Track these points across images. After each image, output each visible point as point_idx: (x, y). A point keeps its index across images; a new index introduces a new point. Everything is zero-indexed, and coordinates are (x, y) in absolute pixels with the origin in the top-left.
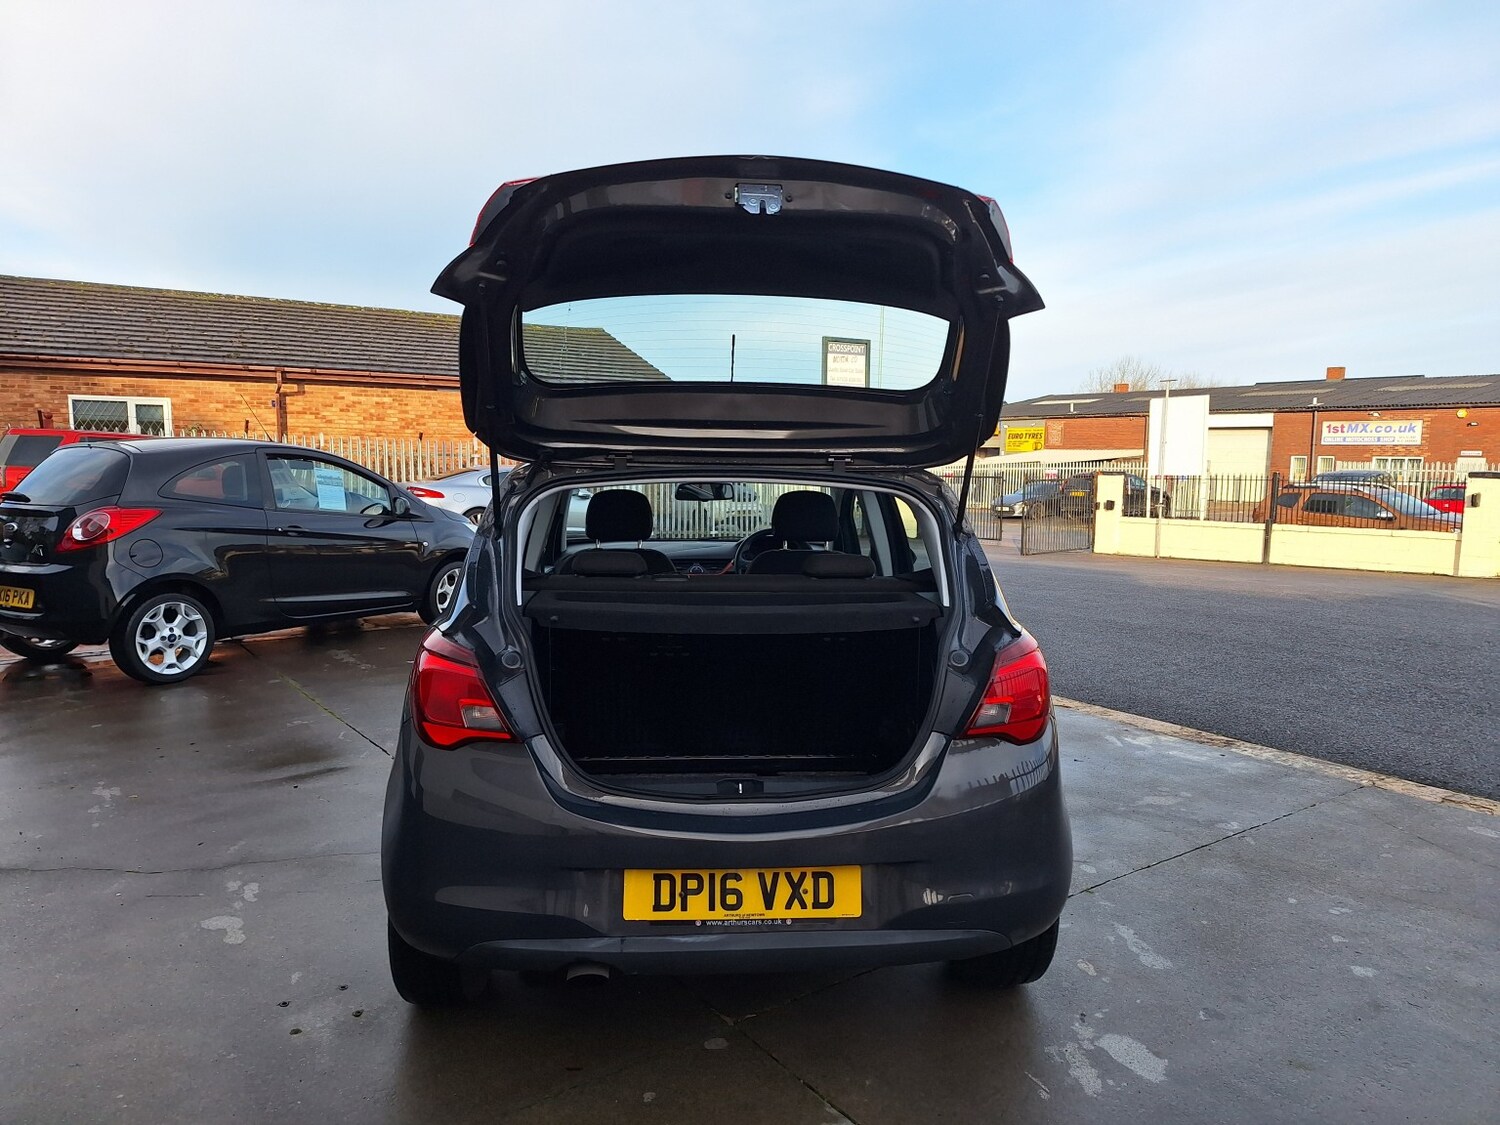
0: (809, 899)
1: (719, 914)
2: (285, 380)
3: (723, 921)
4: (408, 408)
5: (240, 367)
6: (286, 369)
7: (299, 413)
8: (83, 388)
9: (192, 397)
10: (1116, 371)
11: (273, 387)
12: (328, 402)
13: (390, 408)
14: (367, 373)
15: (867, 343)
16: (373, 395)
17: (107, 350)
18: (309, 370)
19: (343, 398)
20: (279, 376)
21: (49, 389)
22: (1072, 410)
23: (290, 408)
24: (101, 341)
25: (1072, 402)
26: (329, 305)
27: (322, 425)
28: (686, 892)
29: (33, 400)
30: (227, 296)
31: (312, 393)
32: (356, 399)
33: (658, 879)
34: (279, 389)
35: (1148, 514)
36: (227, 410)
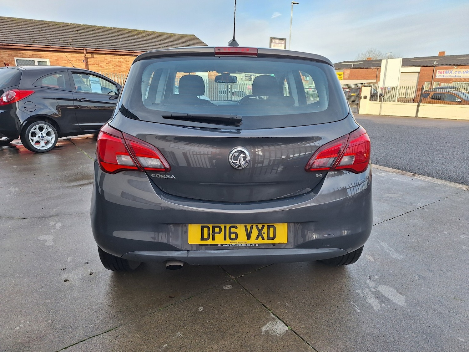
0: (265, 236)
1: (228, 241)
2: (87, 53)
3: (230, 244)
4: (129, 63)
5: (72, 48)
6: (87, 49)
7: (92, 64)
8: (19, 55)
9: (56, 59)
10: (367, 54)
11: (83, 55)
12: (102, 60)
13: (123, 63)
14: (114, 50)
15: (285, 40)
16: (117, 58)
17: (26, 42)
18: (95, 49)
19: (107, 59)
20: (85, 51)
21: (8, 55)
22: (353, 66)
23: (89, 63)
24: (24, 39)
25: (353, 63)
26: (101, 27)
27: (100, 69)
28: (214, 233)
29: (3, 59)
30: (66, 23)
31: (96, 57)
32: (111, 59)
33: (202, 228)
34: (85, 56)
35: (378, 100)
36: (68, 63)
